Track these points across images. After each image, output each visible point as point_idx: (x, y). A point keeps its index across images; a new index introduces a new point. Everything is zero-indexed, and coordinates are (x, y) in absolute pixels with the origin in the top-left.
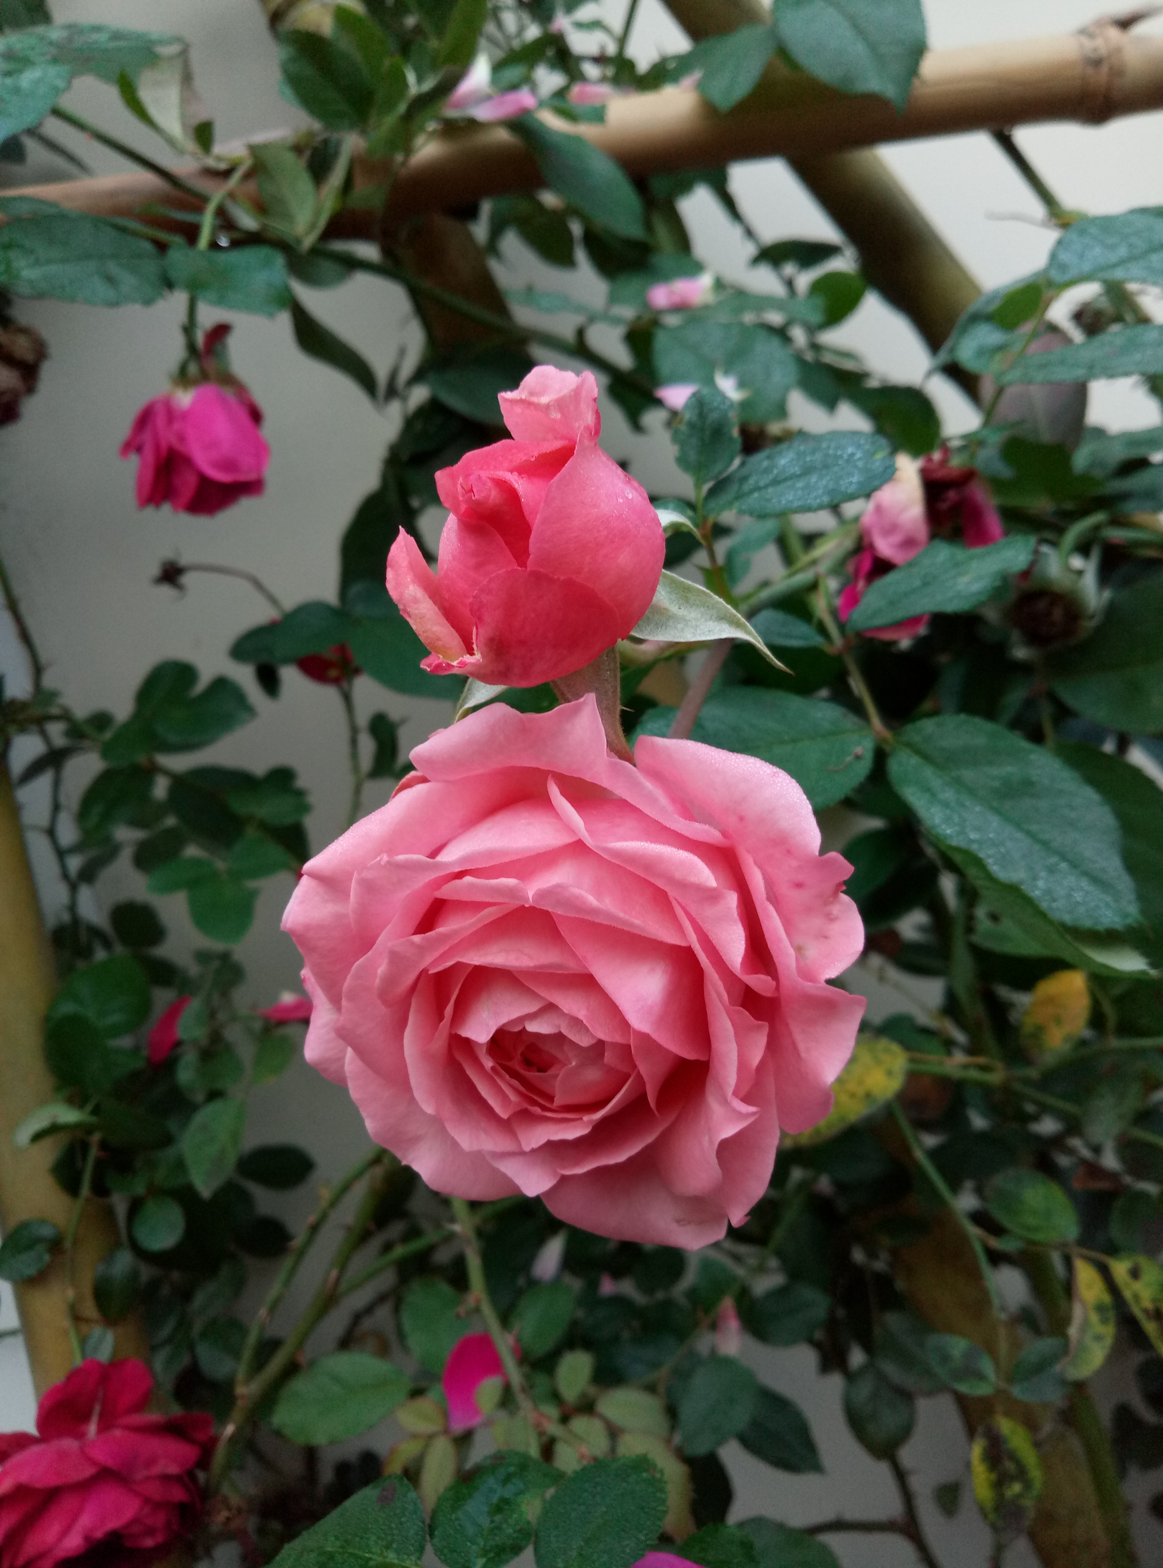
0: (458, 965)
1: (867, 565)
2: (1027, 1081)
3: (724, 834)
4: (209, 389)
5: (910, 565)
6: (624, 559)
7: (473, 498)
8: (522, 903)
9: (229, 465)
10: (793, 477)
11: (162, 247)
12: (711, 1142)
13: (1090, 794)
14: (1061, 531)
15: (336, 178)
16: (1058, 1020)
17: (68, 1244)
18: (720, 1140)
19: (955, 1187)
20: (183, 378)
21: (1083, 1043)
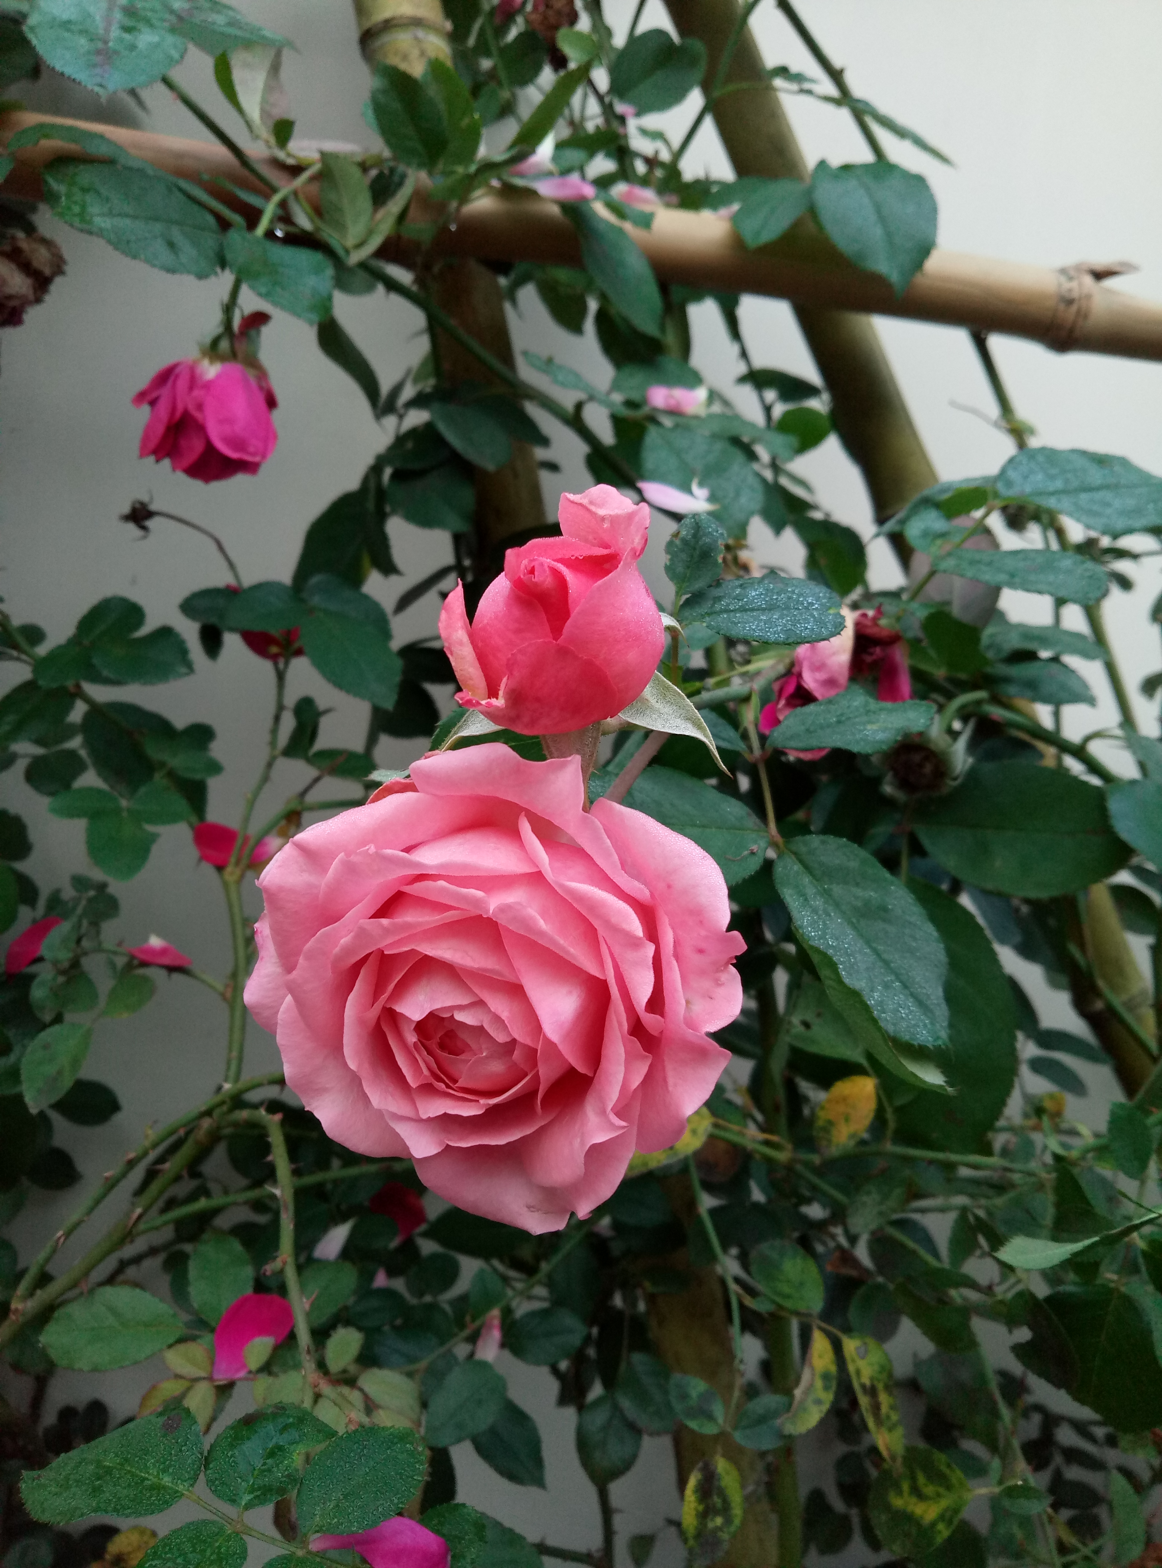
0: (413, 951)
1: (791, 689)
2: (807, 1164)
3: (652, 894)
4: (235, 368)
5: (830, 702)
6: (632, 656)
7: (533, 580)
8: (480, 913)
9: (238, 443)
10: (759, 609)
11: (224, 225)
12: (582, 1143)
13: (930, 929)
14: (950, 696)
15: (395, 206)
16: (847, 1119)
18: (591, 1144)
19: (725, 1248)
20: (212, 350)
21: (862, 1142)
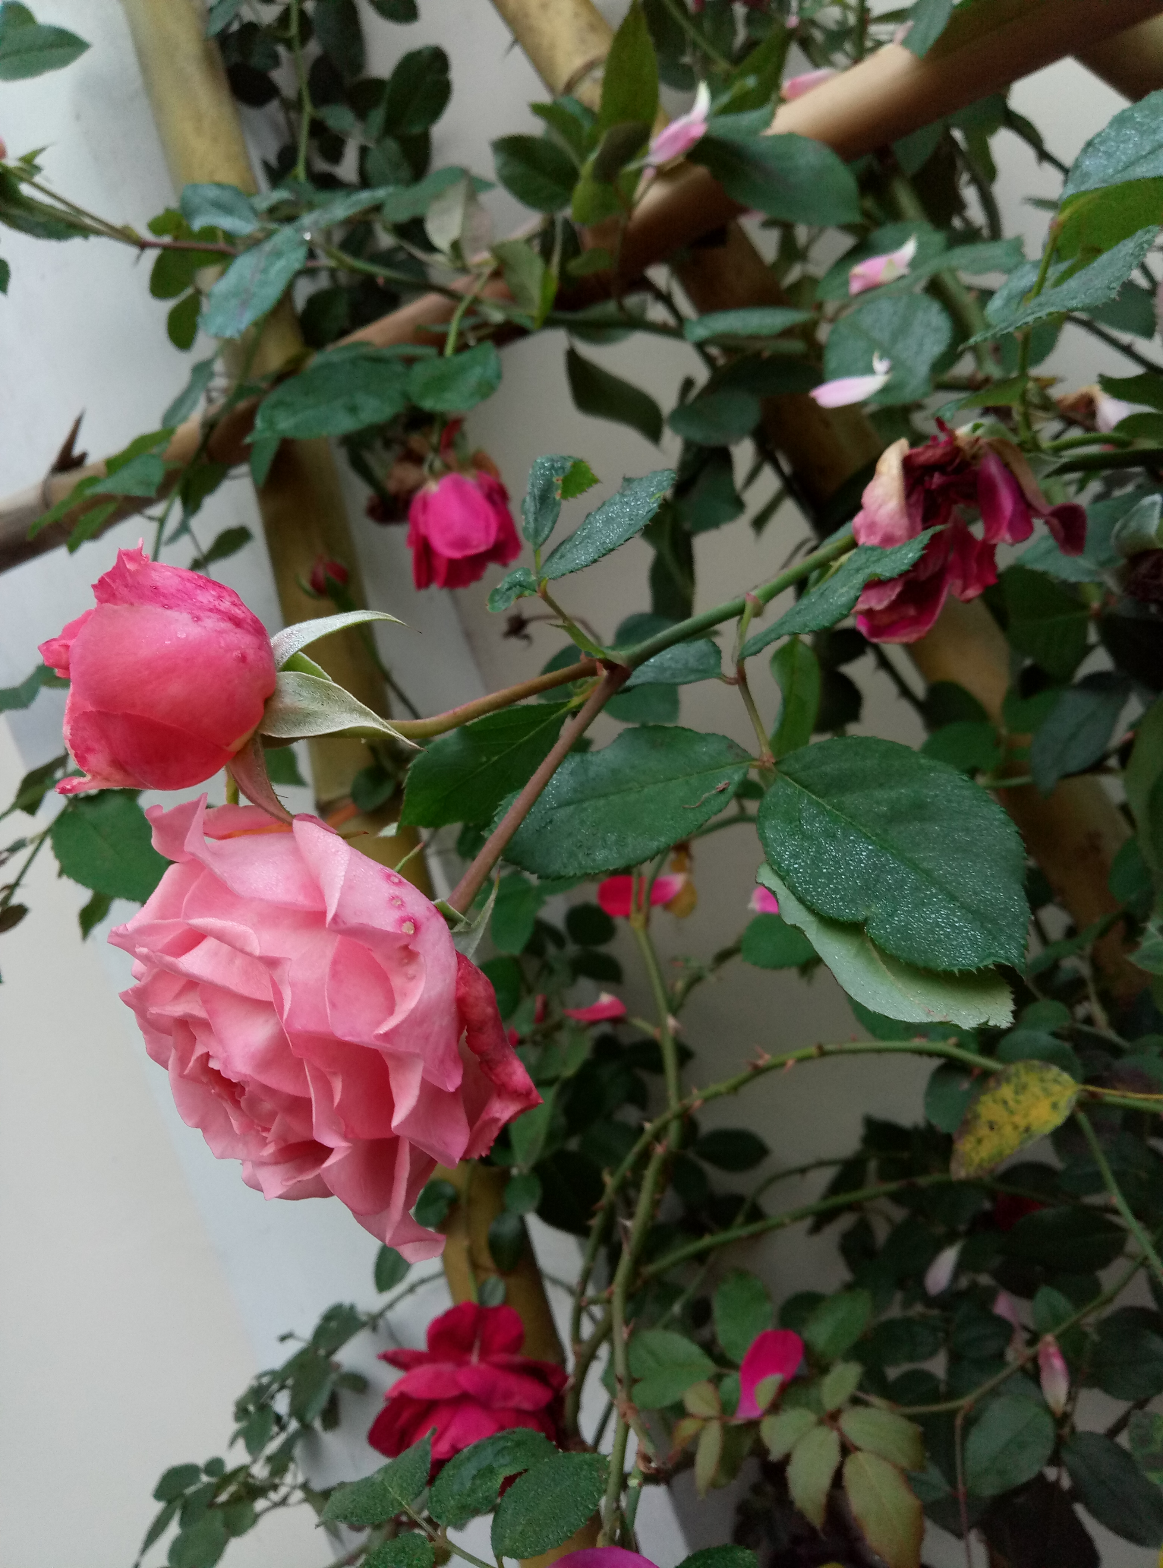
4: (449, 478)
9: (462, 543)
11: (410, 364)
17: (463, 1201)
